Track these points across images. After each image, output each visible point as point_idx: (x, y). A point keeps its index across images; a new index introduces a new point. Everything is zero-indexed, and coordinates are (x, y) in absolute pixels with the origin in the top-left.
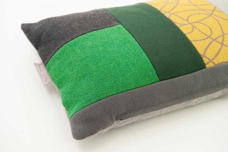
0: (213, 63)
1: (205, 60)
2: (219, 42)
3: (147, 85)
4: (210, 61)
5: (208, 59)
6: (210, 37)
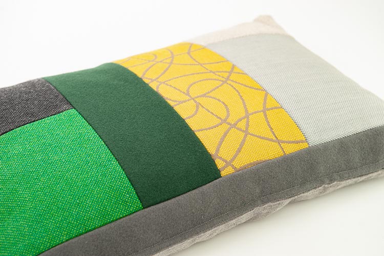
0: (233, 166)
1: (220, 164)
2: (240, 130)
3: (121, 218)
4: (228, 164)
5: (224, 160)
6: (224, 121)
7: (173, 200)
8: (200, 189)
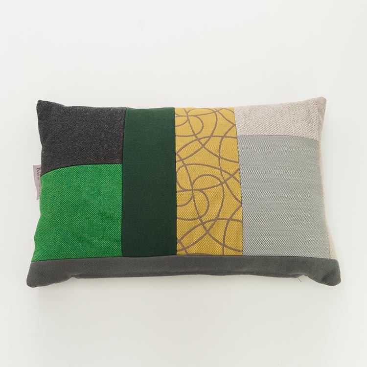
0: (186, 251)
4: (184, 249)
5: (183, 246)
7: (141, 258)
8: (159, 257)
